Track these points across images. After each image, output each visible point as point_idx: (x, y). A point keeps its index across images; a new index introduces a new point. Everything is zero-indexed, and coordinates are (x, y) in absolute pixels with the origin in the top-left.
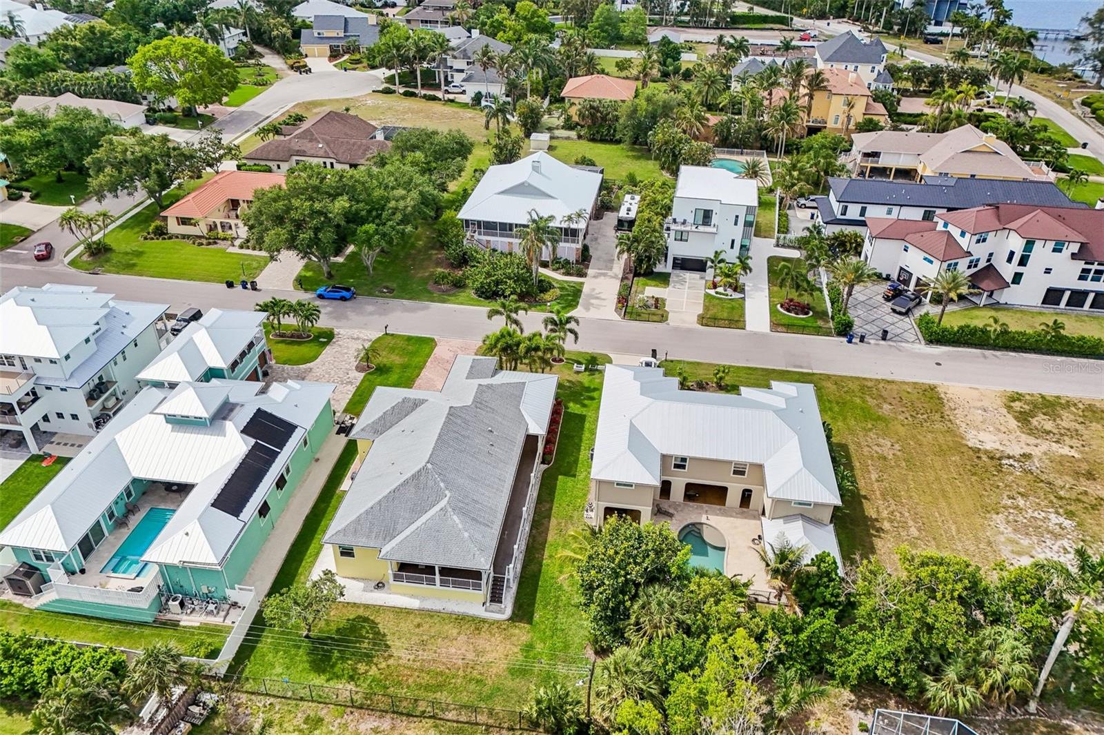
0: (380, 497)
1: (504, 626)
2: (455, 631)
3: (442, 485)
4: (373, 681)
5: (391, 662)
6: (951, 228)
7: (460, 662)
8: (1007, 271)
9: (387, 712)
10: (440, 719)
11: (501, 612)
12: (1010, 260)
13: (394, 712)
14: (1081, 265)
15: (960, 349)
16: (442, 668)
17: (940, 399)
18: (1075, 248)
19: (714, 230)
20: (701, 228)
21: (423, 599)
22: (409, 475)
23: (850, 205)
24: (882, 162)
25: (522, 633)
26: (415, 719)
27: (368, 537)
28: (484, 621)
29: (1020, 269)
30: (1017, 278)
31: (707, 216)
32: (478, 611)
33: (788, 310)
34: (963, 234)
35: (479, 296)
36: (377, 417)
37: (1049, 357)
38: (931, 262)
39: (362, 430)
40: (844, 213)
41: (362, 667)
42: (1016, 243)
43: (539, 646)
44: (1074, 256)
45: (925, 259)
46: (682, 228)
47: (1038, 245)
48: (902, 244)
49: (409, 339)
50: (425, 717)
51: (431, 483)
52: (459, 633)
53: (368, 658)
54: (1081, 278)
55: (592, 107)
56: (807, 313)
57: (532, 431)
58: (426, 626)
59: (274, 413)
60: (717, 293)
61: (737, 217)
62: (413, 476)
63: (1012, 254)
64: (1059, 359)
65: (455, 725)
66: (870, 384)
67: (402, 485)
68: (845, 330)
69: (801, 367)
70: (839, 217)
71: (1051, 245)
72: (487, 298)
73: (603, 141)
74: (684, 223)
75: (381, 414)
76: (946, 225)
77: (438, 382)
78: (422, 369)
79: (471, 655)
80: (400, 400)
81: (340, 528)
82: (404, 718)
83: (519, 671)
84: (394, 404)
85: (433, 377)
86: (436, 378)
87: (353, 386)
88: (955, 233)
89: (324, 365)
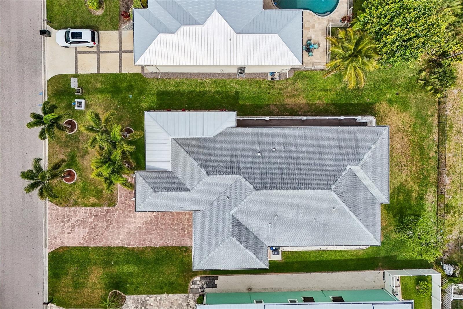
1: (380, 119)
4: (422, 186)
5: (409, 179)
7: (405, 140)
10: (439, 142)
13: (438, 168)
16: (410, 149)
22: (340, 201)
25: (383, 107)
26: (440, 156)
39: (261, 260)
41: (414, 195)
43: (388, 96)
50: (439, 151)
51: (343, 182)
53: (408, 193)
57: (234, 124)
62: (341, 197)
65: (441, 134)
75: (247, 250)
77: (133, 227)
78: (110, 248)
79: (400, 135)
80: (234, 239)
81: (372, 237)
82: (440, 162)
83: (405, 105)
84: (238, 243)
85: (123, 234)
86: (125, 230)
87: (148, 298)
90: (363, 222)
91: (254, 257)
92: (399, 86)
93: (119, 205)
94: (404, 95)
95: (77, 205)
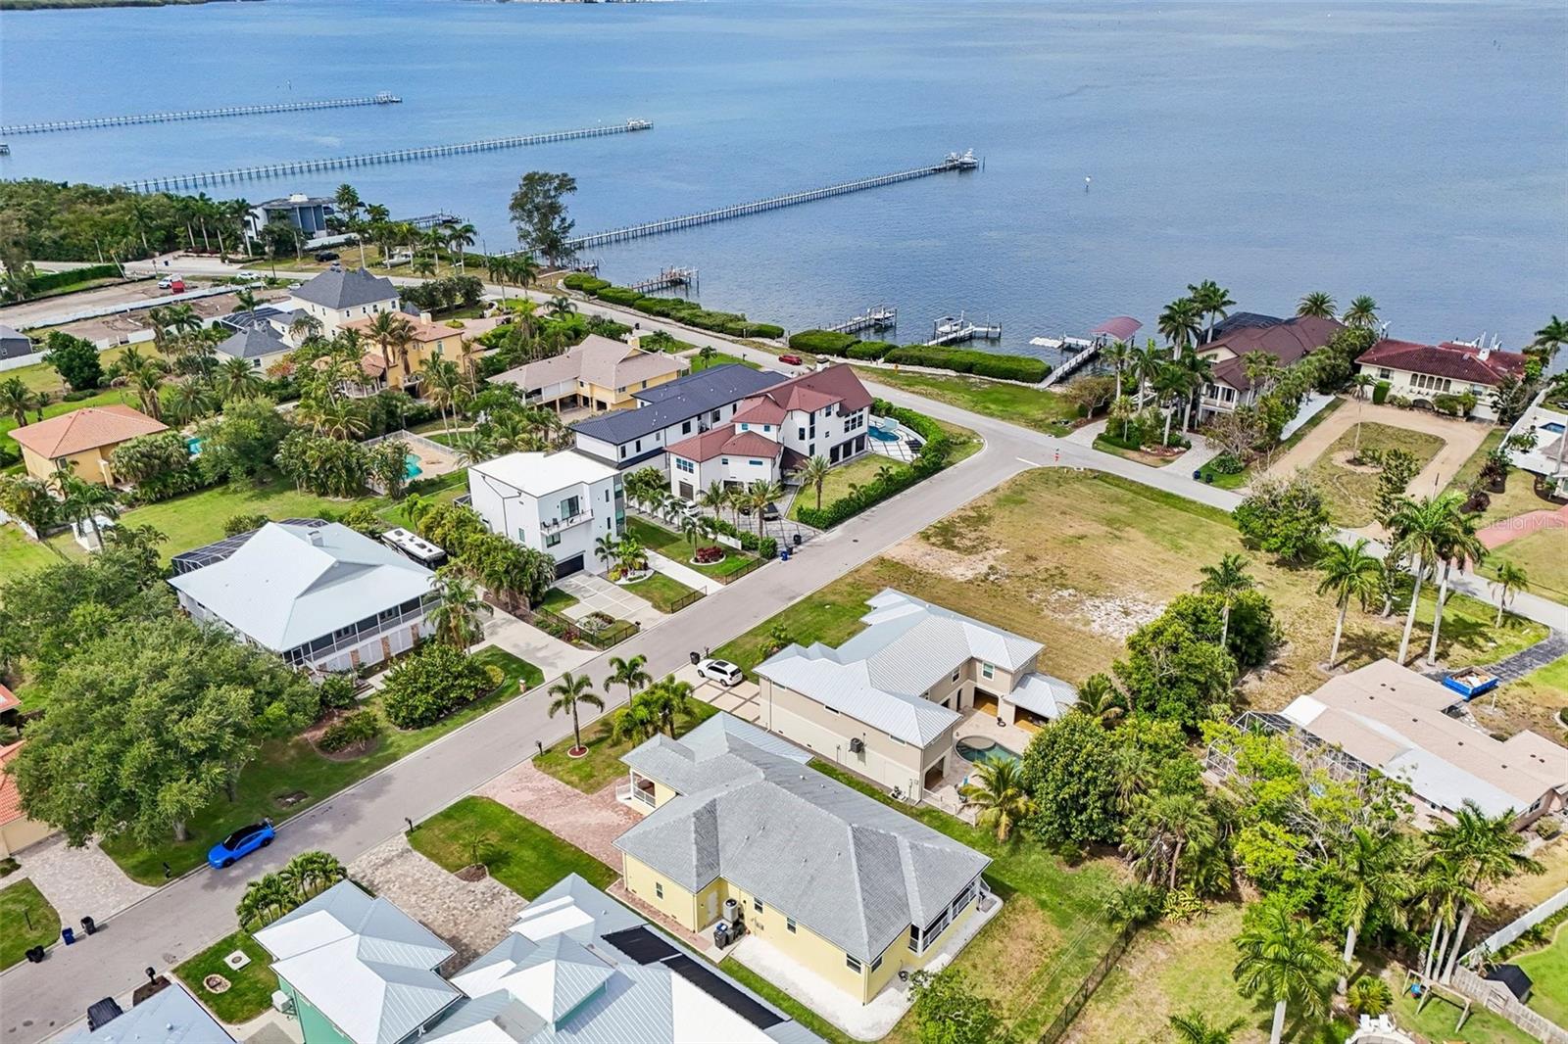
0: (858, 885)
1: (1010, 908)
2: (996, 942)
3: (882, 831)
5: (1005, 1005)
6: (751, 427)
7: (1034, 955)
8: (802, 447)
9: (1064, 1030)
10: (1091, 994)
11: (993, 903)
12: (802, 437)
13: (1067, 1024)
14: (844, 419)
15: (846, 523)
16: (1034, 970)
17: (898, 563)
18: (836, 408)
19: (588, 516)
20: (577, 520)
21: (943, 949)
22: (851, 847)
24: (546, 397)
25: (1025, 901)
26: (1082, 1012)
27: (893, 924)
28: (995, 919)
29: (812, 441)
30: (812, 447)
31: (573, 505)
32: (983, 918)
33: (707, 561)
34: (767, 429)
36: (694, 853)
37: (892, 499)
38: (761, 463)
39: (698, 876)
42: (801, 420)
43: (1044, 897)
44: (839, 415)
45: (751, 463)
46: (554, 530)
47: (817, 414)
48: (719, 460)
49: (447, 815)
50: (1084, 1005)
52: (1001, 942)
54: (847, 430)
56: (722, 557)
58: (978, 961)
59: (616, 931)
60: (630, 580)
61: (607, 491)
62: (856, 844)
63: (802, 431)
64: (898, 497)
65: (1102, 986)
66: (850, 580)
67: (858, 860)
68: (771, 552)
69: (794, 598)
71: (824, 411)
73: (180, 494)
74: (555, 522)
75: (694, 847)
76: (744, 427)
79: (1030, 945)
80: (694, 819)
81: (866, 940)
82: (1077, 1020)
83: (1064, 921)
84: (693, 828)
85: (566, 820)
86: (571, 818)
87: (508, 894)
88: (759, 429)
89: (423, 908)
90: (866, 906)
91: (695, 863)
92: (1070, 898)
93: (594, 796)
94: (1069, 911)
95: (554, 775)
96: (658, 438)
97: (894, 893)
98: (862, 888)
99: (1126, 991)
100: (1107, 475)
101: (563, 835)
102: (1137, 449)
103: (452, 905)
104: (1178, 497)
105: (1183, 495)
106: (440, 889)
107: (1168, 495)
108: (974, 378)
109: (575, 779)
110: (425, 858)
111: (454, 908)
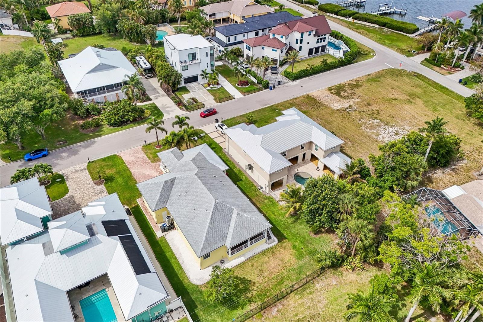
0: (208, 225)
1: (280, 245)
2: (267, 258)
3: (228, 205)
4: (258, 296)
5: (257, 285)
6: (276, 36)
7: (279, 268)
8: (297, 47)
9: (275, 302)
10: (295, 290)
11: (274, 241)
12: (297, 43)
13: (278, 300)
14: (317, 38)
15: (302, 79)
16: (276, 274)
17: (313, 98)
18: (314, 32)
19: (199, 61)
20: (194, 62)
22: (212, 209)
23: (231, 37)
24: (217, 17)
25: (287, 244)
26: (287, 297)
27: (216, 243)
28: (272, 248)
29: (301, 45)
30: (301, 48)
31: (193, 56)
32: (266, 246)
33: (242, 86)
34: (282, 37)
35: (114, 127)
36: (159, 196)
37: (325, 73)
38: (276, 51)
39: (157, 205)
40: (229, 41)
41: (249, 295)
42: (298, 35)
43: (297, 244)
44: (315, 35)
45: (273, 50)
46: (184, 64)
47: (304, 34)
48: (261, 47)
49: (104, 160)
50: (289, 294)
51: (223, 207)
52: (269, 258)
53: (247, 290)
54: (317, 42)
55: (76, 19)
56: (248, 85)
57: (223, 170)
58: (255, 264)
59: (109, 220)
60: (211, 88)
61: (207, 53)
62: (214, 208)
63: (297, 40)
64: (328, 72)
65: (301, 288)
66: (291, 102)
67: (213, 215)
68: (267, 86)
69: (266, 105)
70: (228, 43)
71: (308, 33)
72: (119, 126)
74: (185, 62)
75: (159, 194)
76: (274, 35)
77: (144, 172)
78: (128, 170)
79: (280, 263)
80: (164, 183)
81: (201, 247)
82: (283, 299)
83: (300, 256)
84: (162, 187)
85: (139, 171)
86: (141, 170)
87: (105, 193)
88: (278, 37)
89: (76, 191)
90: (208, 234)
91: (157, 200)
92: (307, 247)
93: (154, 164)
94: (305, 253)
95: (146, 153)
96: (244, 36)
97: (222, 231)
98: (209, 226)
99: (311, 293)
100: (421, 75)
101: (135, 176)
102: (440, 66)
103: (86, 192)
104: (447, 89)
105: (449, 88)
106: (86, 185)
107: (444, 88)
108: (385, 29)
109: (151, 156)
110: (88, 173)
111: (86, 193)
